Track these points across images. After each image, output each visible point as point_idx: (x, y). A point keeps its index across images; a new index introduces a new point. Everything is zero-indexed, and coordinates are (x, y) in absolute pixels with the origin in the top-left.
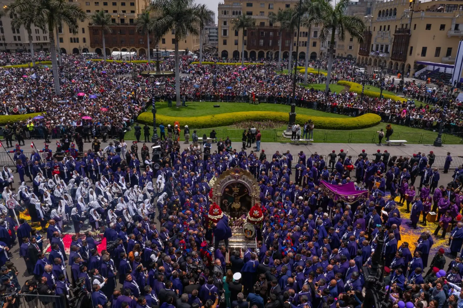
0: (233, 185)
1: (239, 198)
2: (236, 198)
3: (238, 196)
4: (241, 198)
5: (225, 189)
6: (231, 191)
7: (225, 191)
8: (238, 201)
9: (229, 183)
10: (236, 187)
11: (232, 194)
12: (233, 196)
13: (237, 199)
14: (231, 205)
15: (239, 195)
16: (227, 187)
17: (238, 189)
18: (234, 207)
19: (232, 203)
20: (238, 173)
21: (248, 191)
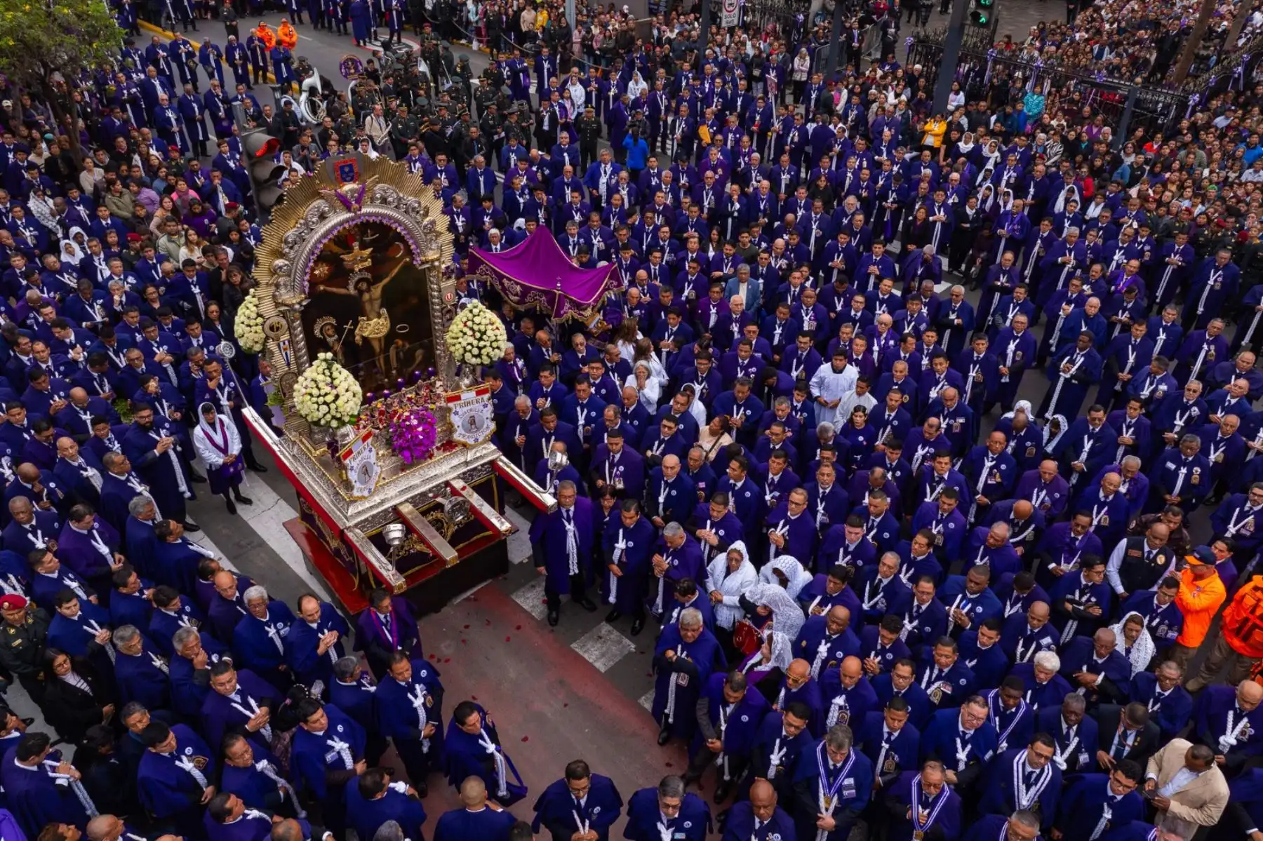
0: (343, 240)
1: (377, 291)
2: (366, 296)
3: (371, 283)
4: (384, 289)
5: (313, 269)
6: (340, 273)
7: (314, 282)
8: (377, 304)
9: (325, 236)
10: (356, 245)
11: (345, 286)
12: (352, 291)
13: (371, 300)
14: (352, 332)
15: (376, 280)
16: (321, 259)
17: (369, 251)
18: (365, 339)
19: (356, 323)
20: (353, 180)
21: (409, 252)
